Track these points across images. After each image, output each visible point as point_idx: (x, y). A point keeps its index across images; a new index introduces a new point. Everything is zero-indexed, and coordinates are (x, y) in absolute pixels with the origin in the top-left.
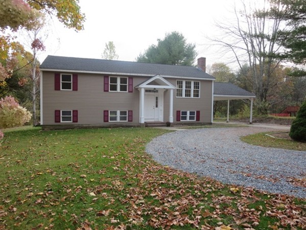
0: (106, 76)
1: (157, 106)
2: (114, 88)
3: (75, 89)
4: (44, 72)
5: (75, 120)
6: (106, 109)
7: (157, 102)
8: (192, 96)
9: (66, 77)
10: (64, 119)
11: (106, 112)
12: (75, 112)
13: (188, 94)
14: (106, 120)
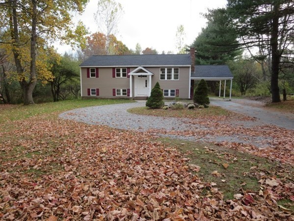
0: (114, 68)
1: (146, 86)
2: (118, 75)
3: (97, 77)
4: (82, 68)
5: (98, 95)
6: (114, 88)
7: (146, 84)
8: (173, 79)
9: (93, 70)
10: (92, 94)
11: (114, 90)
12: (98, 90)
13: (169, 77)
14: (114, 95)
